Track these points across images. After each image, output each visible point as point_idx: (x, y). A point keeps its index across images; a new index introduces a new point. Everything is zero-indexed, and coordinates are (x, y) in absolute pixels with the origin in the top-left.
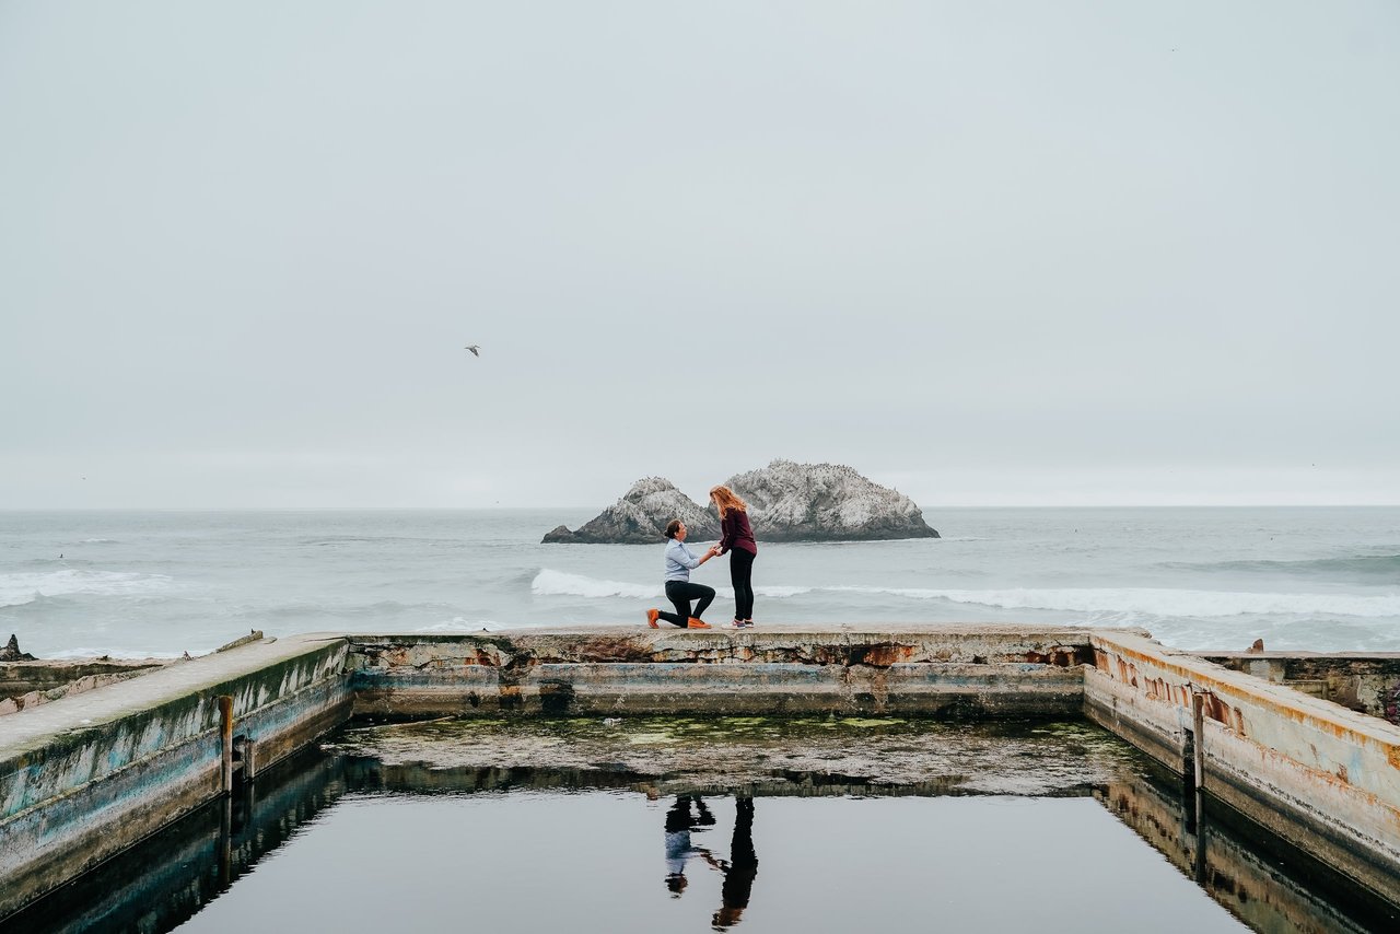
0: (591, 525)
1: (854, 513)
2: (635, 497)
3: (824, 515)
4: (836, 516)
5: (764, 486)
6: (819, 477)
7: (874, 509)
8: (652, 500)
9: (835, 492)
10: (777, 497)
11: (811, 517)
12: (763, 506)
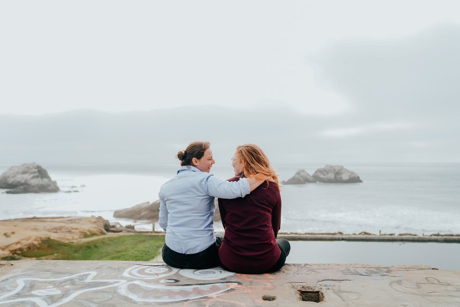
0: (289, 180)
1: (345, 177)
2: (298, 173)
3: (338, 177)
4: (341, 178)
5: (325, 171)
6: (337, 169)
7: (350, 176)
8: (302, 174)
9: (341, 172)
10: (328, 173)
11: (335, 177)
12: (324, 175)
